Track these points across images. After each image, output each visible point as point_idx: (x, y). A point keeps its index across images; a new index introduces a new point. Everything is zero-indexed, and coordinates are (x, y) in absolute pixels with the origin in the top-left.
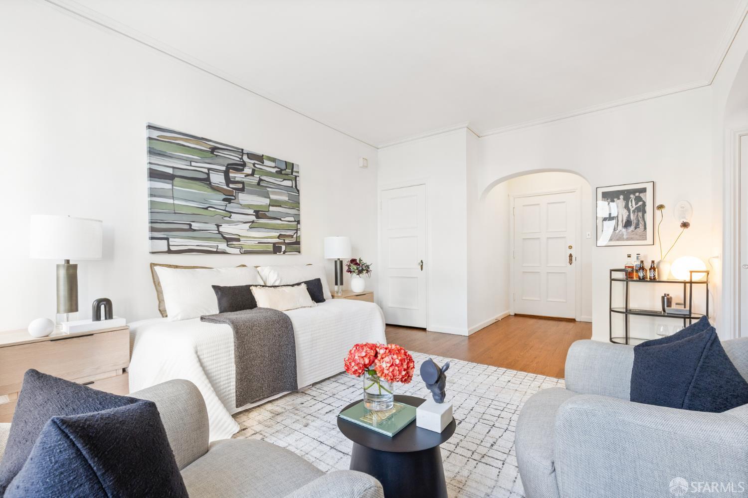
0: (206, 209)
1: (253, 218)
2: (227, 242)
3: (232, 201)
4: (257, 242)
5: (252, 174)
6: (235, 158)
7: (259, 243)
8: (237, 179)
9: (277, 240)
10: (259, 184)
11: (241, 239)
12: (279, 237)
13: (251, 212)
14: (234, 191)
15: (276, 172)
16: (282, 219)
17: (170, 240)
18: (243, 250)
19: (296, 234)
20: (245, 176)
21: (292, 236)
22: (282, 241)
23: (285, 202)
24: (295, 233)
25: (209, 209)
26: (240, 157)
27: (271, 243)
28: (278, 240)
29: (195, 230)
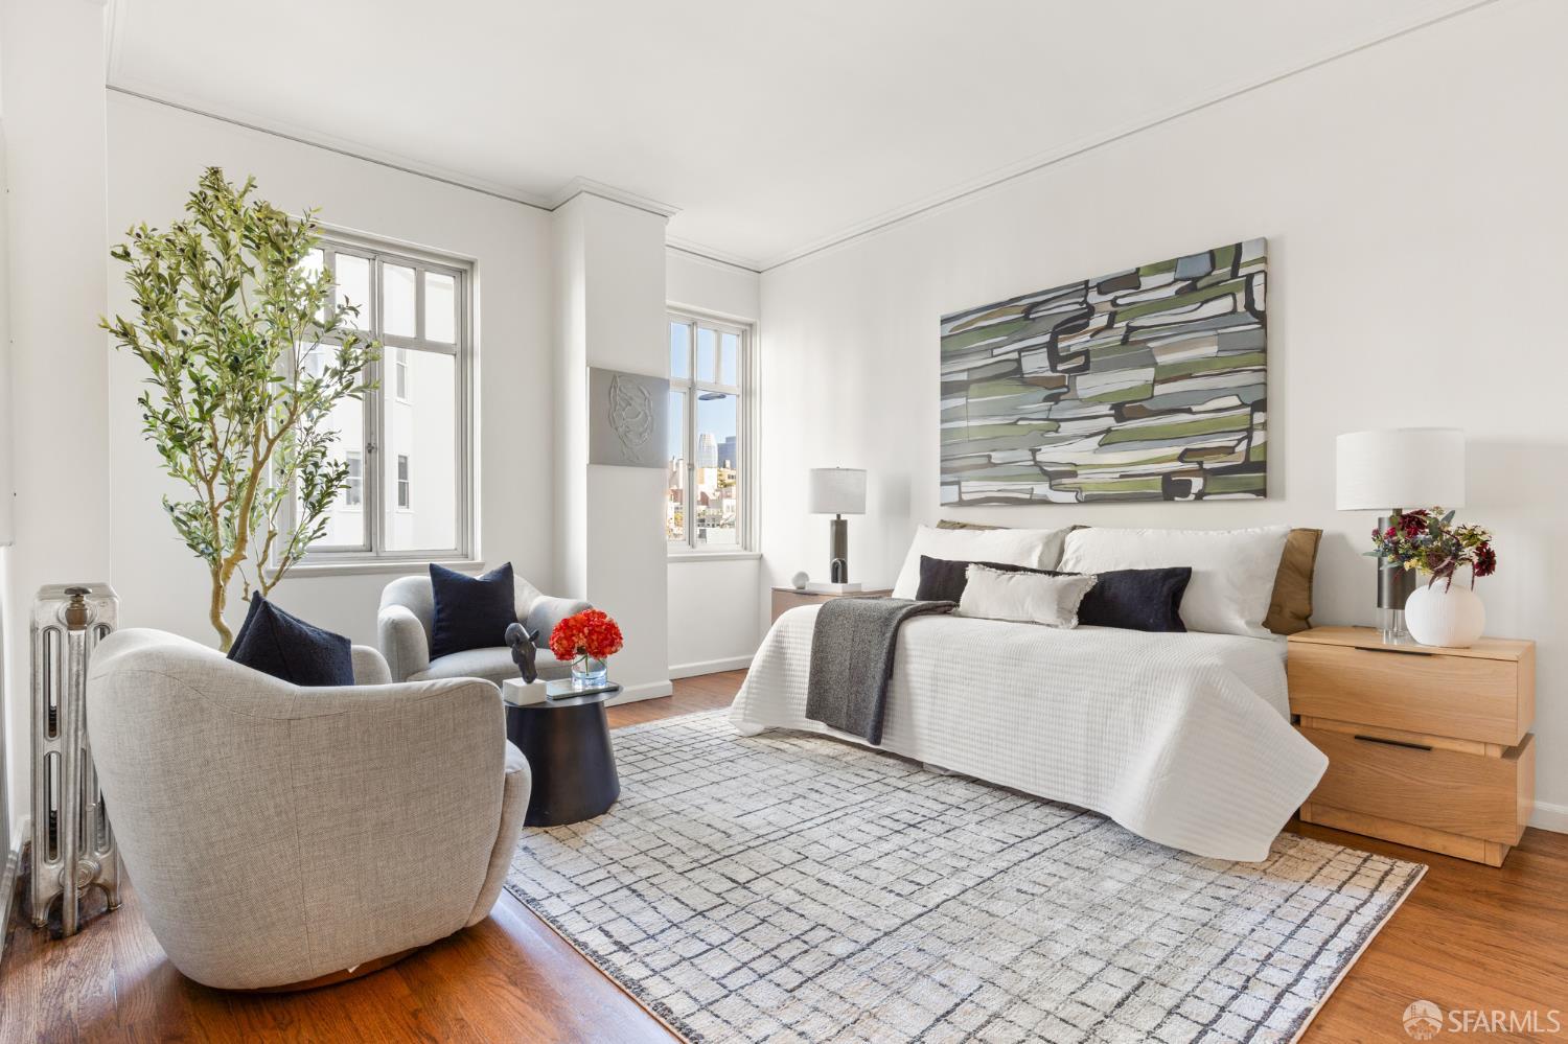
0: (1015, 423)
1: (1110, 422)
2: (1050, 481)
3: (1062, 397)
4: (1118, 475)
5: (1110, 326)
6: (1070, 307)
7: (1121, 477)
8: (1073, 349)
9: (1177, 466)
10: (1125, 341)
11: (1079, 472)
12: (1181, 458)
13: (1105, 409)
14: (1067, 375)
15: (1177, 293)
16: (1194, 409)
17: (963, 484)
18: (1084, 494)
19: (1245, 442)
20: (1092, 336)
21: (1230, 450)
22: (1194, 466)
23: (1207, 362)
24: (1240, 441)
25: (1020, 423)
26: (1081, 300)
27: (1159, 474)
28: (1179, 463)
29: (995, 465)
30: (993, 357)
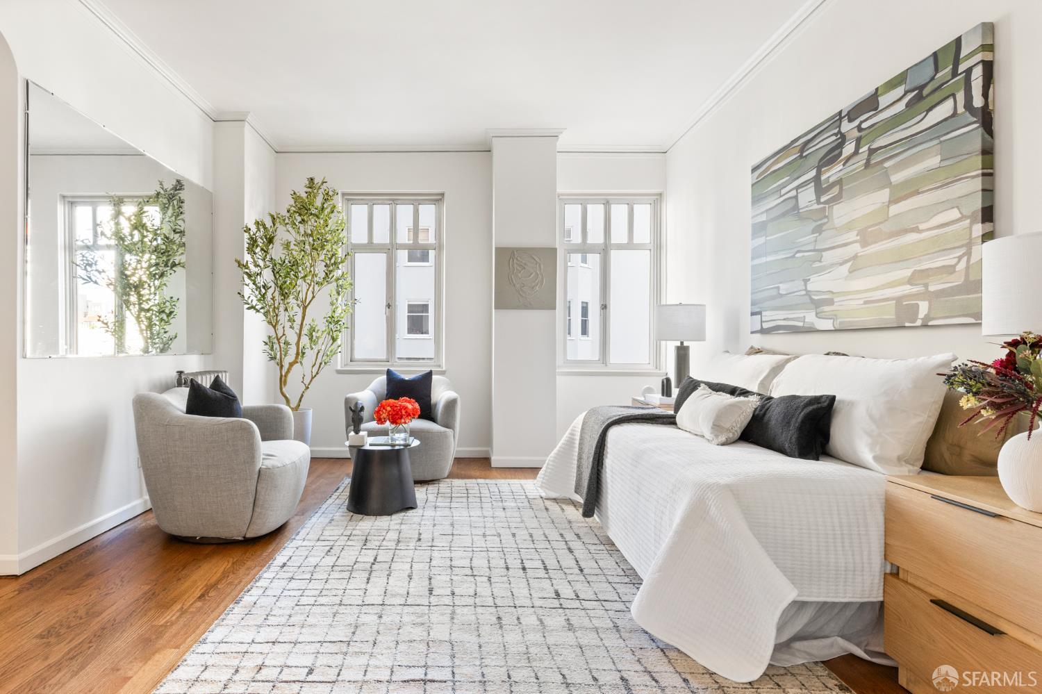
0: (793, 257)
1: (856, 248)
2: (816, 308)
3: (824, 228)
4: (862, 302)
5: (856, 153)
6: (829, 140)
7: (866, 303)
8: (831, 180)
9: (907, 289)
10: (867, 165)
11: (836, 300)
12: (911, 281)
13: (852, 236)
14: (827, 206)
15: (908, 105)
16: (922, 227)
17: (764, 313)
18: (838, 321)
19: (965, 258)
20: (844, 165)
21: (950, 269)
22: (919, 289)
23: (930, 174)
24: (960, 258)
25: (798, 255)
26: (836, 131)
27: (892, 299)
28: (908, 287)
29: (782, 296)
30: (781, 196)
